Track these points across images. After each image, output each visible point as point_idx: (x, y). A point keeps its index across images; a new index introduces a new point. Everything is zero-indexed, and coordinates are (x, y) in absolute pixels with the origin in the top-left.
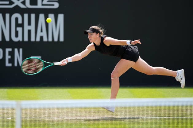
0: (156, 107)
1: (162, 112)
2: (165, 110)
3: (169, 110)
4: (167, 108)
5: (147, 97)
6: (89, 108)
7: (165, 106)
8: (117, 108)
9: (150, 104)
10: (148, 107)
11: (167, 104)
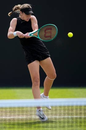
0: (68, 106)
1: (74, 111)
2: (77, 109)
3: (81, 109)
4: (79, 108)
5: (59, 98)
6: (6, 108)
7: (77, 106)
8: (31, 107)
9: (62, 104)
10: (60, 107)
11: (79, 104)
